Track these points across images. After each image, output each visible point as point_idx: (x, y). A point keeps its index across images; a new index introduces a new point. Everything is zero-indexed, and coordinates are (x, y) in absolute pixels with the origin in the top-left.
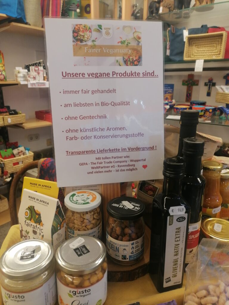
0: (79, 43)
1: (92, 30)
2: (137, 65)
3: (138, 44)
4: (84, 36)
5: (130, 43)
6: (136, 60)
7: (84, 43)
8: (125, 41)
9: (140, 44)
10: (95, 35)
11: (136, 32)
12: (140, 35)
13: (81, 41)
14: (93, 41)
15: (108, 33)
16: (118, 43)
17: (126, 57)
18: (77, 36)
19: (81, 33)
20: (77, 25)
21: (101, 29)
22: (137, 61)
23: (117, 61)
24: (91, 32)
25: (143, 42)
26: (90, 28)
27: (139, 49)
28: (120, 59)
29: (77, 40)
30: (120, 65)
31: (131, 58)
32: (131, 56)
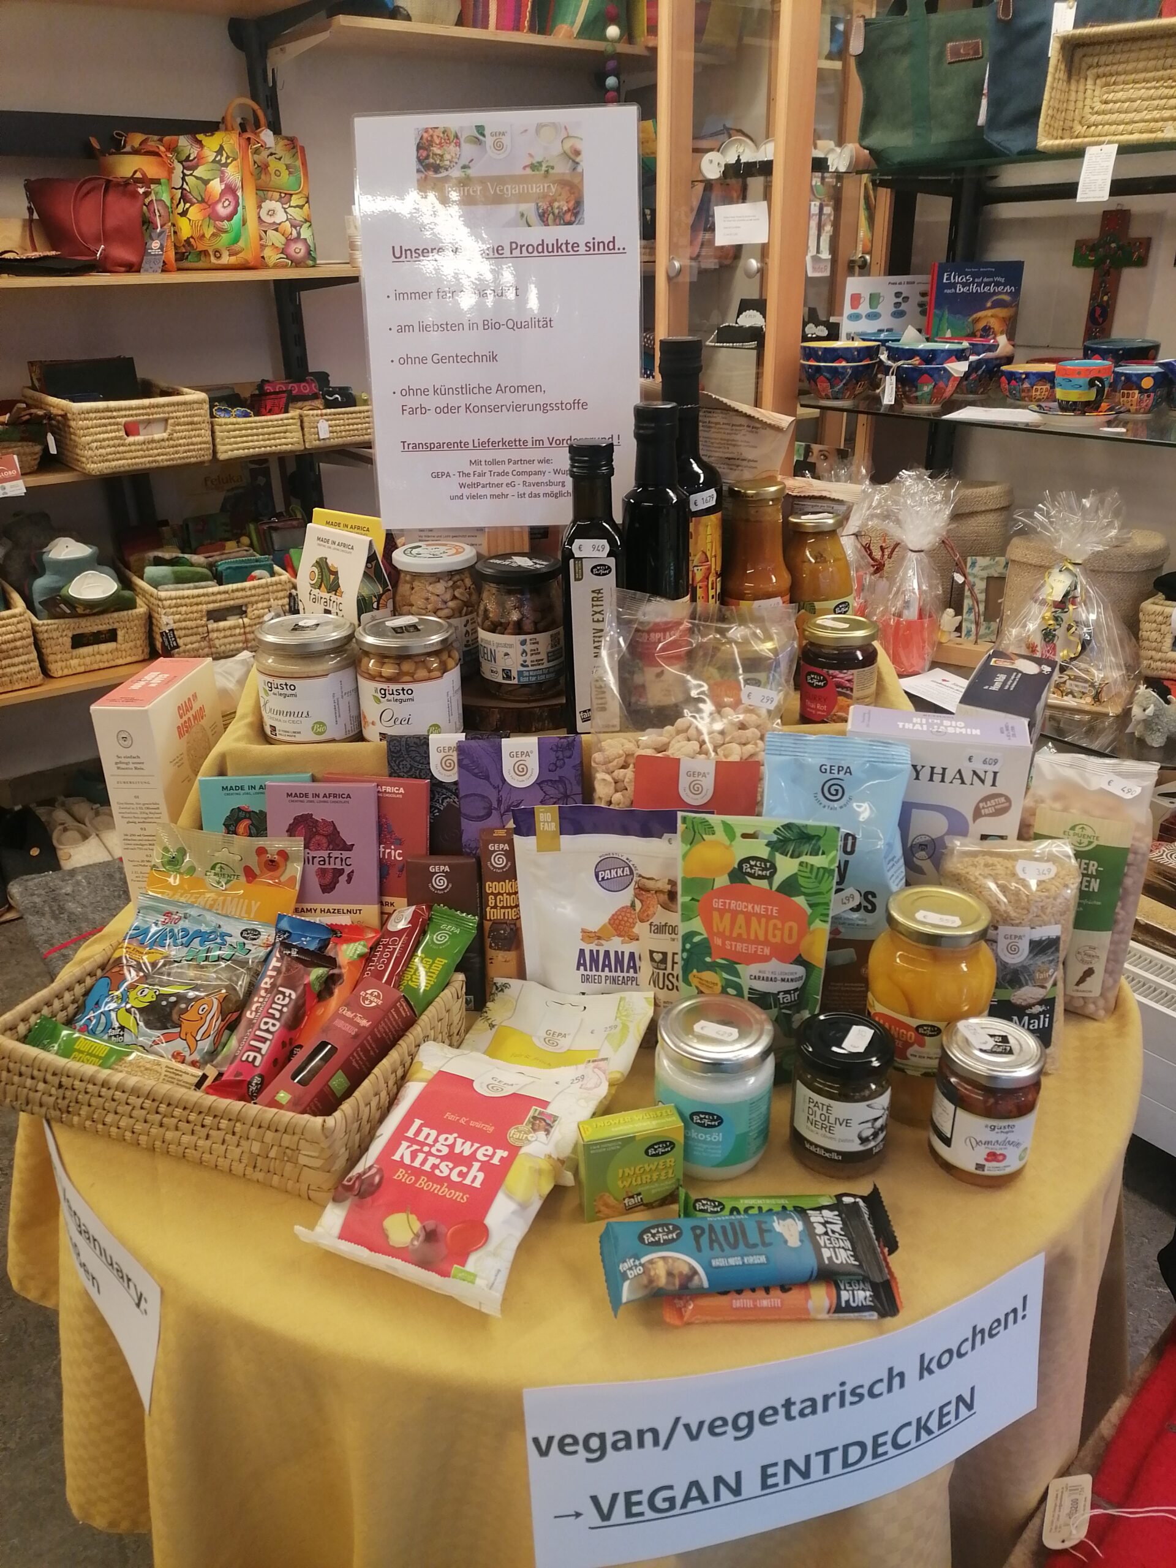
0: (431, 173)
1: (462, 140)
2: (570, 223)
3: (574, 169)
4: (442, 156)
5: (553, 168)
6: (569, 210)
7: (444, 174)
8: (540, 163)
9: (579, 169)
10: (468, 150)
11: (568, 137)
12: (579, 146)
13: (437, 169)
14: (464, 167)
15: (499, 146)
16: (525, 168)
17: (544, 205)
18: (427, 157)
19: (436, 150)
20: (426, 130)
21: (484, 136)
22: (574, 213)
23: (522, 215)
24: (458, 145)
25: (586, 163)
26: (456, 137)
27: (576, 181)
28: (529, 208)
29: (427, 167)
30: (529, 226)
31: (556, 205)
32: (555, 200)
